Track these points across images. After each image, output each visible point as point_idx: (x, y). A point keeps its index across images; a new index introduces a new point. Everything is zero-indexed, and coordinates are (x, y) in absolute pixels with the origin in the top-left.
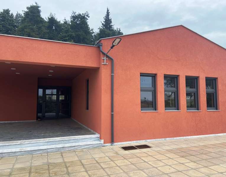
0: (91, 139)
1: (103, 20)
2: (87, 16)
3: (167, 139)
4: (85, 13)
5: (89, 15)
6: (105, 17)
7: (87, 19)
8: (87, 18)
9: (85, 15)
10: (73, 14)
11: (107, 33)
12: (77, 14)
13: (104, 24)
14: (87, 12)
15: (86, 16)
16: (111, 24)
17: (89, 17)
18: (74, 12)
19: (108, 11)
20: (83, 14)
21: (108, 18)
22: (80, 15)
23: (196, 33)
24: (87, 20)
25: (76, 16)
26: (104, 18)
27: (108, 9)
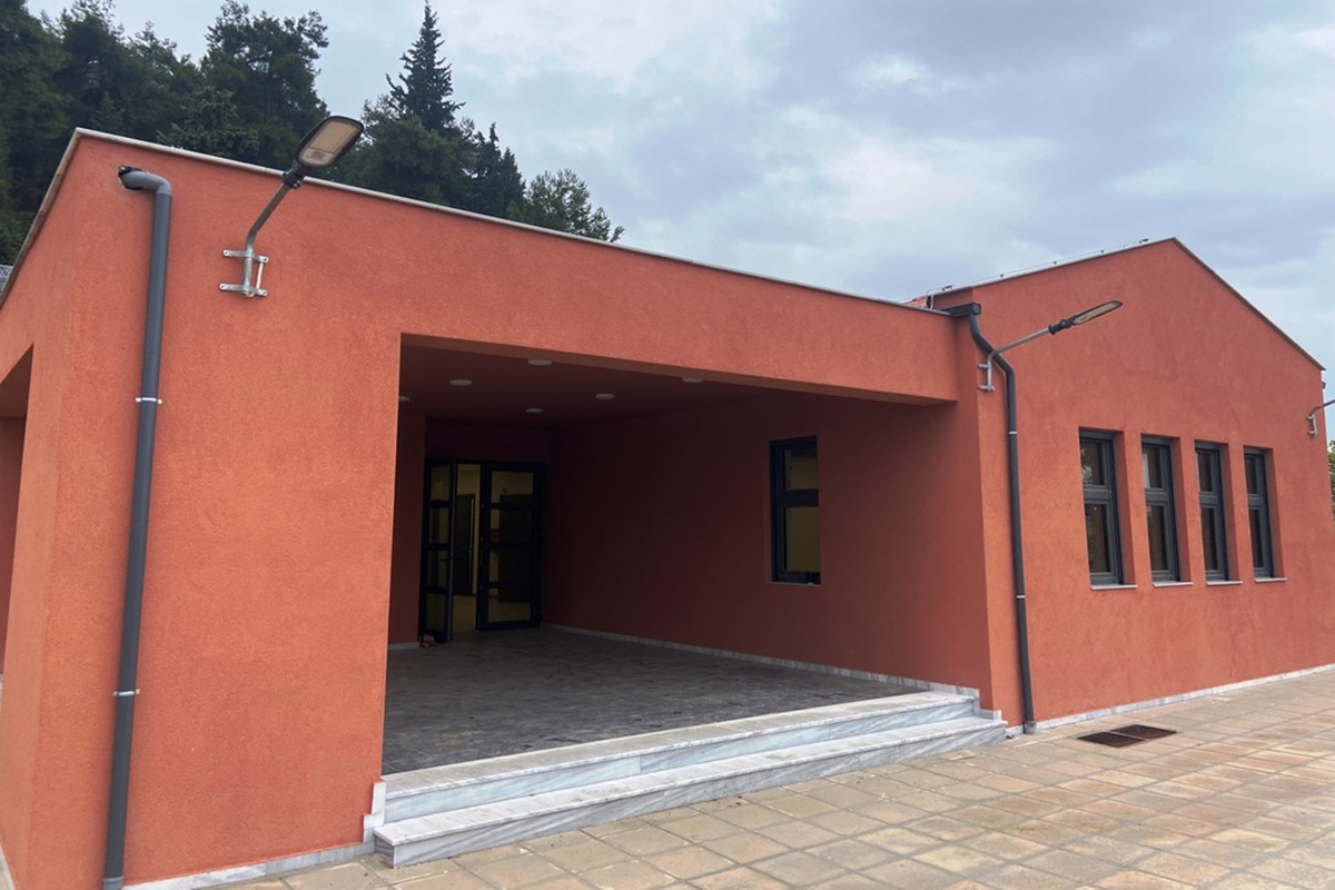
0: (950, 711)
1: (400, 73)
2: (316, 36)
3: (1167, 700)
4: (303, 21)
5: (325, 35)
6: (410, 56)
7: (314, 56)
8: (314, 46)
9: (300, 29)
10: (231, 16)
11: (429, 147)
12: (252, 17)
13: (406, 91)
14: (313, 14)
15: (306, 39)
16: (444, 99)
17: (323, 44)
18: (234, 6)
19: (429, 22)
20: (289, 23)
21: (431, 63)
22: (271, 25)
23: (1211, 272)
24: (314, 61)
25: (248, 26)
26: (405, 58)
27: (427, 14)
